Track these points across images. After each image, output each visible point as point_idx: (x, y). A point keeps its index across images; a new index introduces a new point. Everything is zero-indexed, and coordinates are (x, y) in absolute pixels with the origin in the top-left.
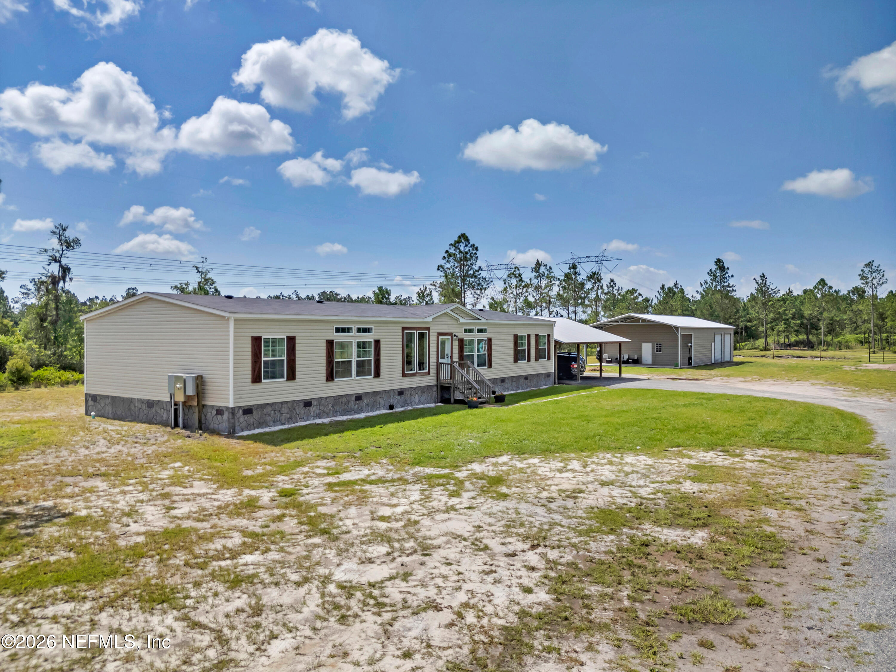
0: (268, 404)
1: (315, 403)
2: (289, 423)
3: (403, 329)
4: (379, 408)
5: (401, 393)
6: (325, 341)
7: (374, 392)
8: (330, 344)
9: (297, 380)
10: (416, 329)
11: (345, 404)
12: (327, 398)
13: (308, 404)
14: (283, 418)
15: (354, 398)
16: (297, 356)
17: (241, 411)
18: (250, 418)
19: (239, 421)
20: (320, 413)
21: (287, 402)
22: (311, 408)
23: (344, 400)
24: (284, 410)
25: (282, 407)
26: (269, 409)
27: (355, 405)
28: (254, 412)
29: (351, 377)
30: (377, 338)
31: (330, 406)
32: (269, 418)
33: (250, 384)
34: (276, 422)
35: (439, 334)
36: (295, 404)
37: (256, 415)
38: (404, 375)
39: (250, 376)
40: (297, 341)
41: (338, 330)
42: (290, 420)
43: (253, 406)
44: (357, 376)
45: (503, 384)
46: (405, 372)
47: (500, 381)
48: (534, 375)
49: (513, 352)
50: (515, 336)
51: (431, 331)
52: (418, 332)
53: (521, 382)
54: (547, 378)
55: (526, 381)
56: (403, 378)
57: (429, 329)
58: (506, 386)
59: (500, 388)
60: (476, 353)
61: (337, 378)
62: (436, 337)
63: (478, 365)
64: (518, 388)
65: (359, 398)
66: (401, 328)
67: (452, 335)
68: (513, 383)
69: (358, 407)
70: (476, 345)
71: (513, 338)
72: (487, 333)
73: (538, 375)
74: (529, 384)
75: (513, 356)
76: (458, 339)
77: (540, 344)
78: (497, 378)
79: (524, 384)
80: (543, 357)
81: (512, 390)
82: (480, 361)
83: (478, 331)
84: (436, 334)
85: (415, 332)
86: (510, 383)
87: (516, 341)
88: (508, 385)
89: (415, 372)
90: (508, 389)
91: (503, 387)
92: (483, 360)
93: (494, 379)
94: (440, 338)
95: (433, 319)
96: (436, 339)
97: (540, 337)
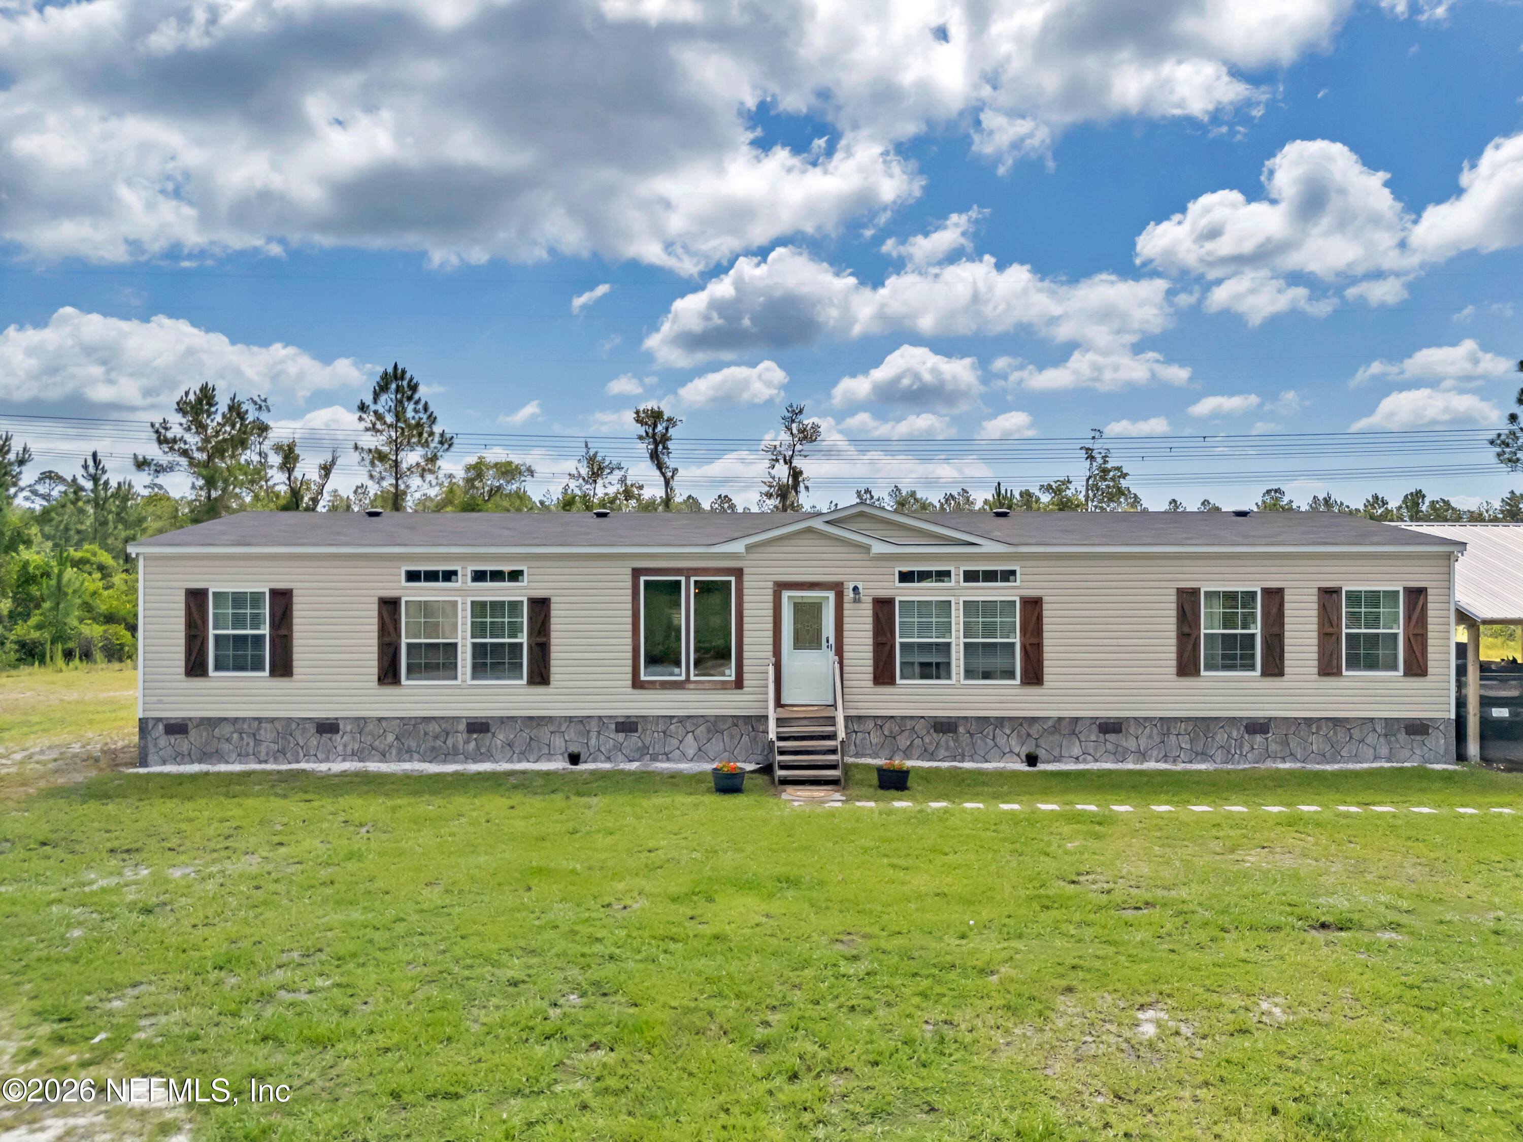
0: (225, 719)
1: (348, 728)
2: (276, 760)
3: (637, 573)
4: (550, 756)
5: (627, 726)
6: (376, 600)
7: (531, 718)
8: (389, 605)
9: (295, 677)
10: (688, 572)
11: (436, 737)
12: (380, 719)
13: (328, 727)
14: (263, 749)
15: (462, 727)
16: (296, 628)
17: (161, 727)
18: (183, 744)
19: (156, 745)
20: (361, 750)
21: (272, 720)
22: (337, 737)
23: (434, 728)
24: (266, 733)
25: (259, 729)
26: (227, 729)
27: (467, 742)
28: (193, 733)
29: (456, 678)
30: (539, 593)
31: (391, 738)
32: (226, 747)
33: (183, 677)
34: (242, 756)
35: (780, 587)
36: (294, 726)
37: (195, 736)
38: (637, 684)
39: (183, 663)
40: (295, 599)
41: (413, 576)
42: (280, 754)
43: (190, 719)
44: (474, 677)
45: (1111, 737)
46: (643, 678)
47: (1095, 728)
48: (1309, 721)
49: (1174, 641)
50: (1180, 592)
51: (746, 578)
52: (693, 579)
53: (1221, 737)
54: (1402, 736)
55: (1259, 738)
56: (630, 690)
57: (739, 573)
58: (1131, 744)
59: (1096, 749)
60: (957, 640)
61: (408, 678)
62: (771, 592)
63: (969, 673)
64: (1204, 755)
65: (478, 727)
66: (629, 571)
67: (838, 588)
68: (1173, 738)
69: (478, 747)
70: (957, 618)
71: (1174, 598)
72: (1018, 583)
73: (1336, 722)
74: (1273, 747)
75: (1174, 656)
76: (869, 599)
77: (1354, 619)
78: (1077, 719)
79: (1241, 747)
80: (1372, 664)
81: (1165, 758)
82: (982, 663)
83: (970, 576)
84: (771, 584)
85: (683, 579)
86: (1150, 737)
87: (1187, 608)
88: (1143, 742)
89: (683, 678)
90: (1143, 756)
91: (1109, 746)
92: (998, 662)
93: (1060, 719)
94: (786, 595)
95: (749, 548)
96: (771, 598)
97: (1354, 598)
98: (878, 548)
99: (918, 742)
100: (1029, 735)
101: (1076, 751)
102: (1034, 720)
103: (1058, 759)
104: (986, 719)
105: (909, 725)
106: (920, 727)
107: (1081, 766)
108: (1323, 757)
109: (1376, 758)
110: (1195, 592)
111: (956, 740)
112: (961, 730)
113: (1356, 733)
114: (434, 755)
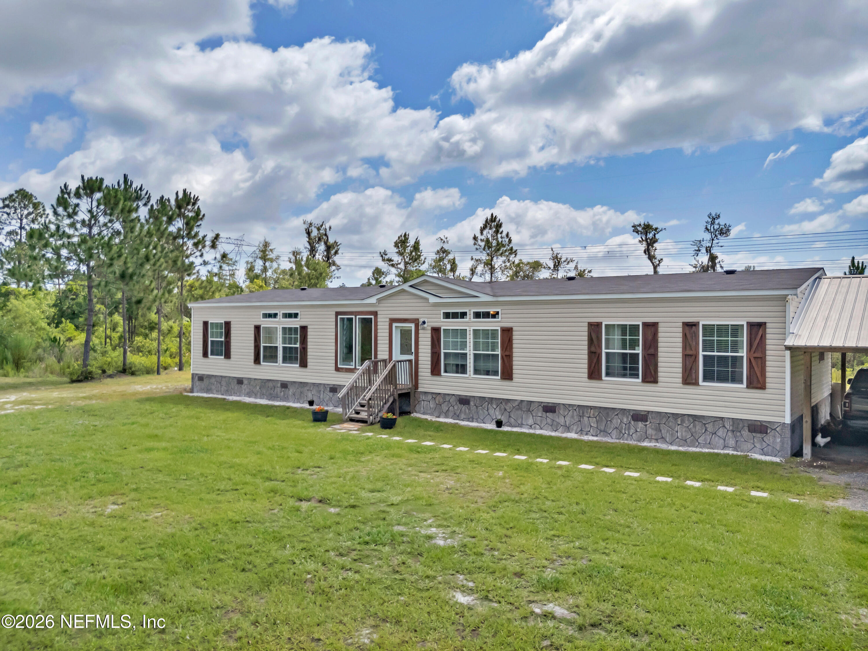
0: (213, 376)
1: (246, 382)
2: (226, 395)
3: (337, 314)
5: (334, 389)
6: (253, 326)
7: (301, 383)
8: (257, 328)
9: (232, 359)
10: (356, 313)
11: (271, 389)
12: (255, 379)
13: (240, 381)
14: (222, 389)
15: (279, 385)
16: (232, 338)
17: (197, 377)
18: (202, 385)
19: (194, 385)
20: (250, 393)
21: (225, 377)
22: (243, 386)
23: (270, 384)
24: (223, 383)
25: (222, 380)
26: (213, 380)
27: (281, 392)
29: (277, 362)
30: (304, 324)
31: (258, 388)
32: (213, 387)
33: (202, 357)
34: (218, 392)
35: (393, 321)
36: (231, 380)
37: (206, 381)
38: (337, 369)
39: (202, 352)
40: (232, 326)
41: (265, 316)
42: (227, 392)
43: (204, 375)
44: (283, 362)
45: (549, 415)
46: (339, 366)
47: (541, 408)
48: (675, 416)
49: (586, 357)
50: (590, 325)
51: (379, 316)
52: (358, 317)
53: (616, 422)
54: (746, 433)
55: (640, 424)
56: (334, 372)
57: (375, 314)
58: (561, 420)
59: (541, 421)
60: (470, 351)
61: (263, 362)
62: (388, 324)
63: (477, 371)
64: (605, 432)
65: (284, 385)
66: (334, 313)
67: (416, 321)
68: (586, 419)
69: (284, 395)
70: (470, 339)
71: (586, 329)
72: (499, 319)
73: (695, 418)
74: (650, 431)
75: (586, 366)
76: (430, 328)
77: (708, 345)
78: (531, 402)
79: (629, 429)
80: (723, 378)
81: (581, 432)
82: (482, 365)
83: (477, 315)
84: (388, 320)
85: (354, 317)
86: (572, 417)
87: (594, 336)
88: (568, 419)
89: (353, 367)
90: (568, 429)
91: (549, 421)
92: (490, 366)
93: (522, 401)
94: (394, 325)
95: (379, 300)
96: (388, 327)
97: (708, 329)
98: (433, 300)
99: (451, 408)
100: (505, 410)
101: (530, 421)
102: (508, 401)
103: (521, 425)
104: (484, 398)
105: (447, 398)
106: (452, 399)
107: (532, 431)
108: (684, 442)
109: (725, 447)
110: (598, 325)
111: (469, 409)
112: (472, 403)
113: (710, 427)
114: (272, 397)
